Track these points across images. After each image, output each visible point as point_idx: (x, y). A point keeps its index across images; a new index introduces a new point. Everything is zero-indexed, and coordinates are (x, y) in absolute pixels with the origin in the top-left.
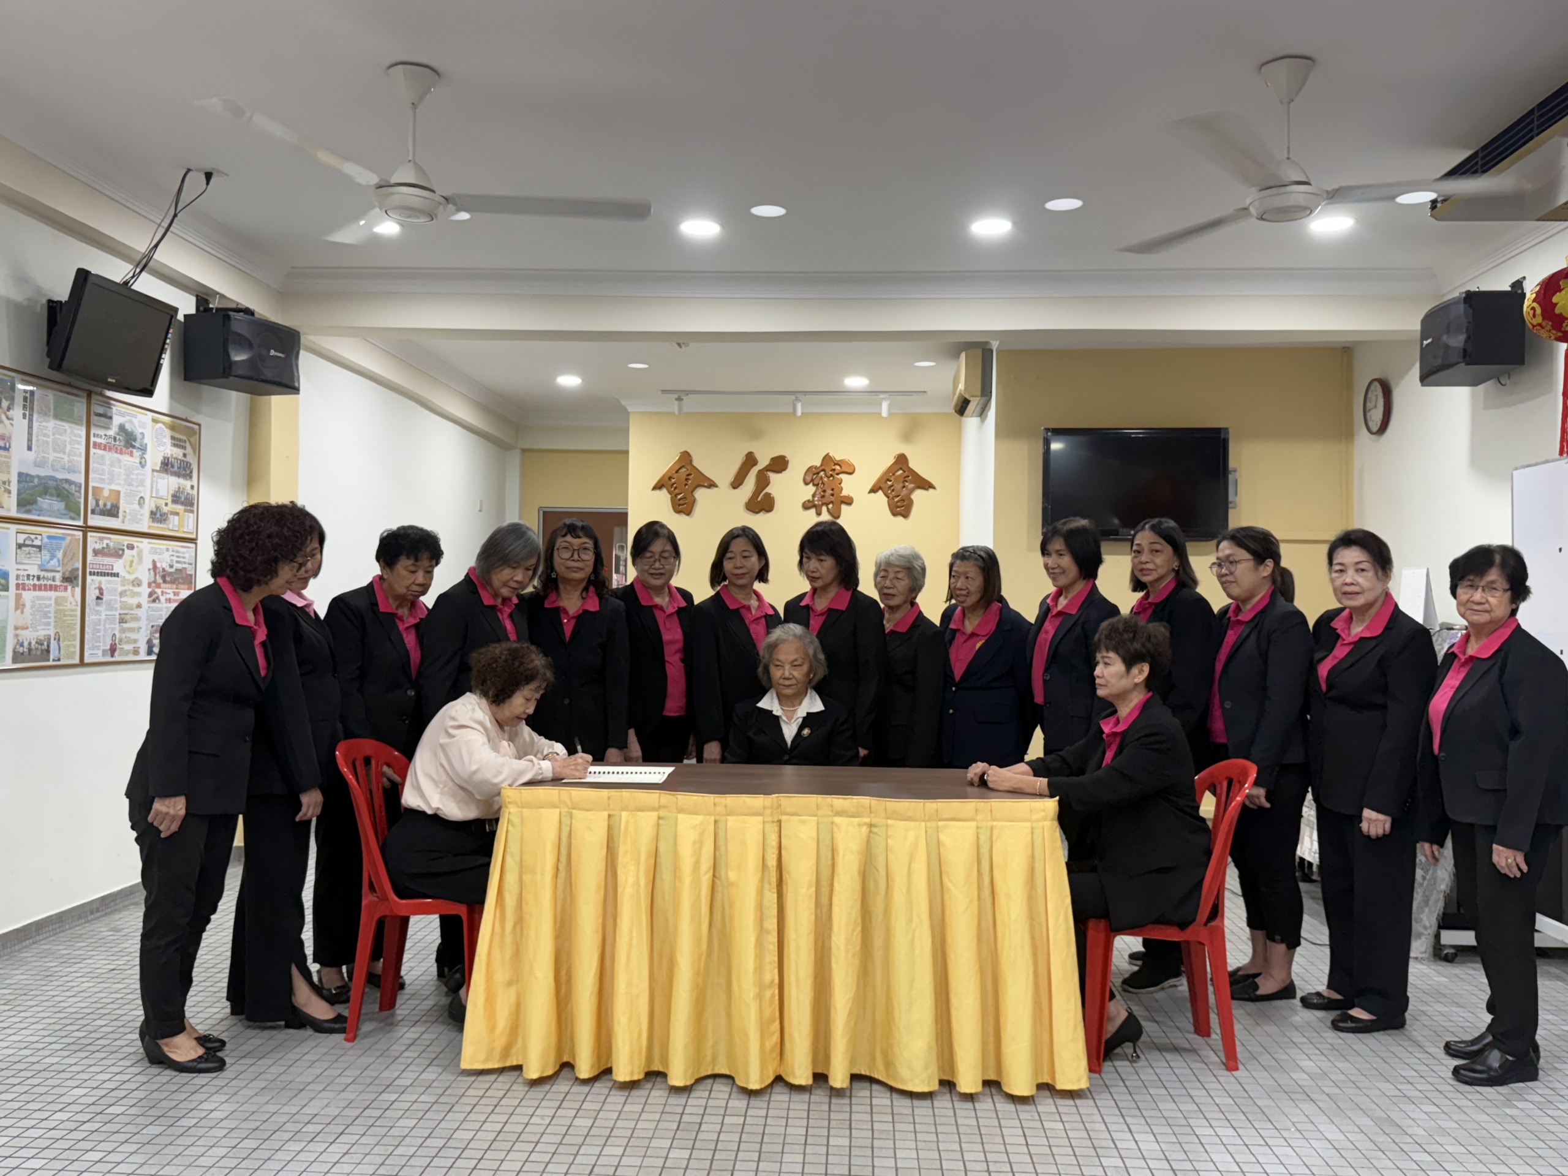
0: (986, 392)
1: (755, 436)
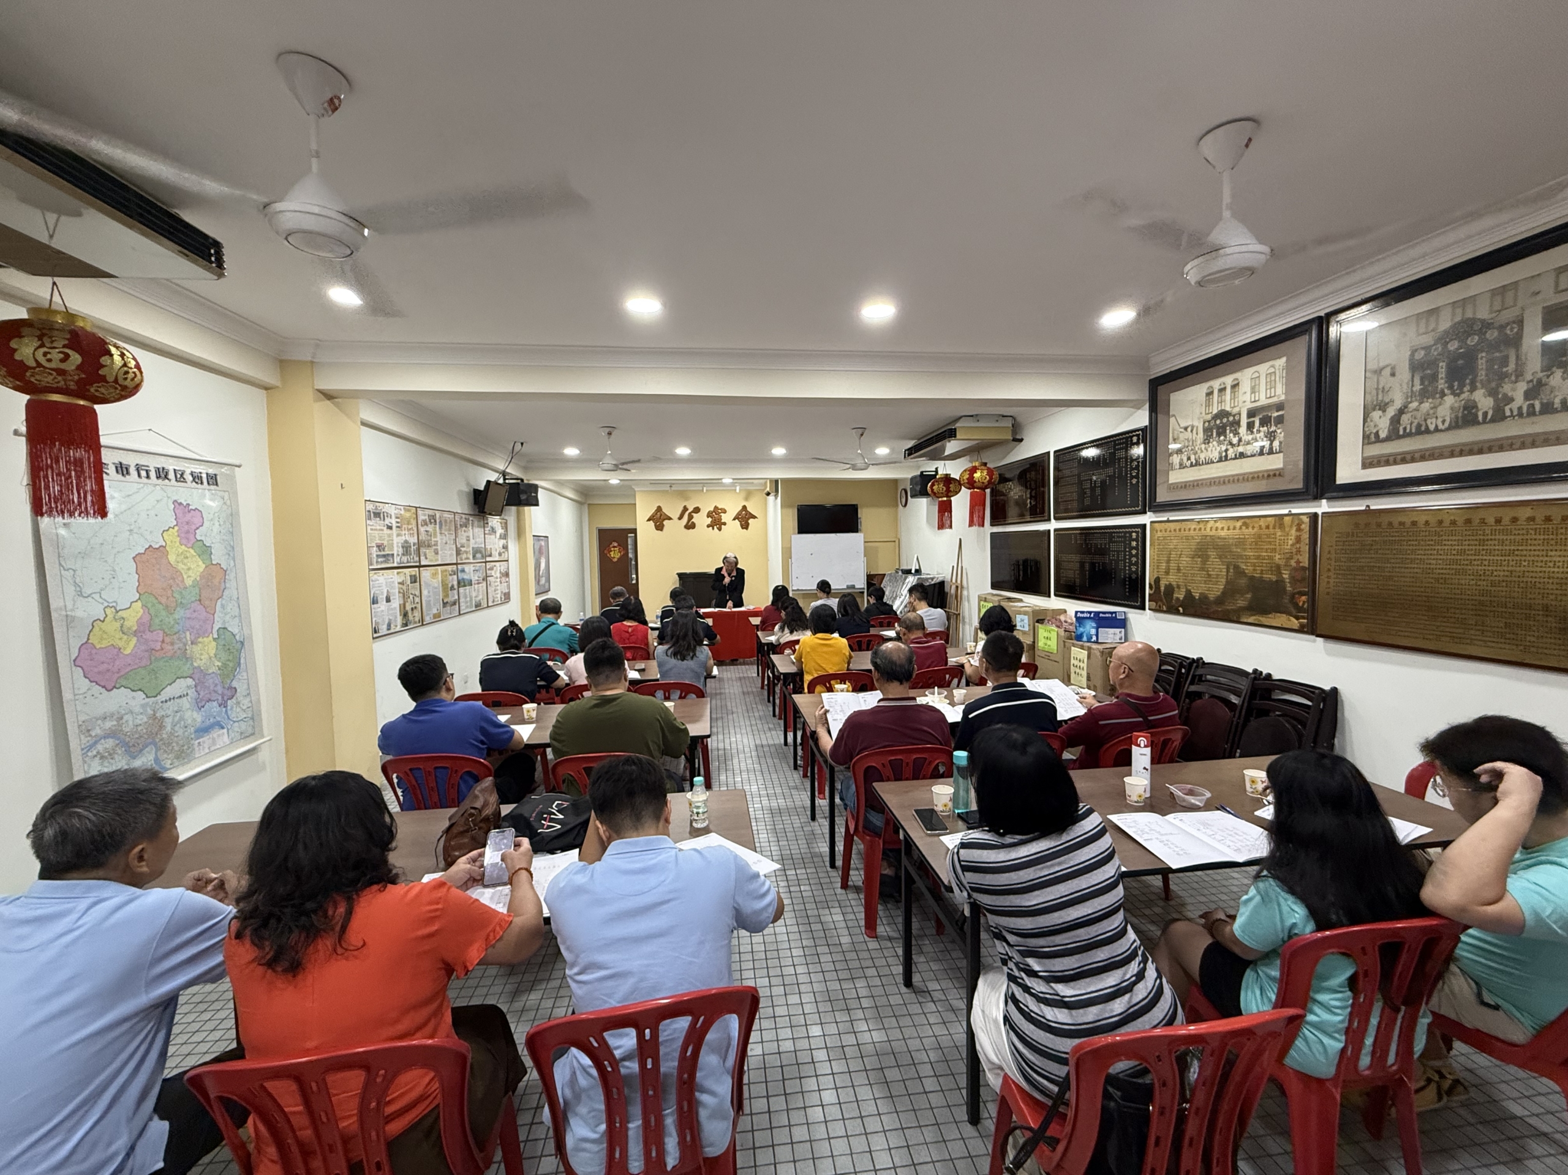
0: (777, 492)
1: (687, 499)
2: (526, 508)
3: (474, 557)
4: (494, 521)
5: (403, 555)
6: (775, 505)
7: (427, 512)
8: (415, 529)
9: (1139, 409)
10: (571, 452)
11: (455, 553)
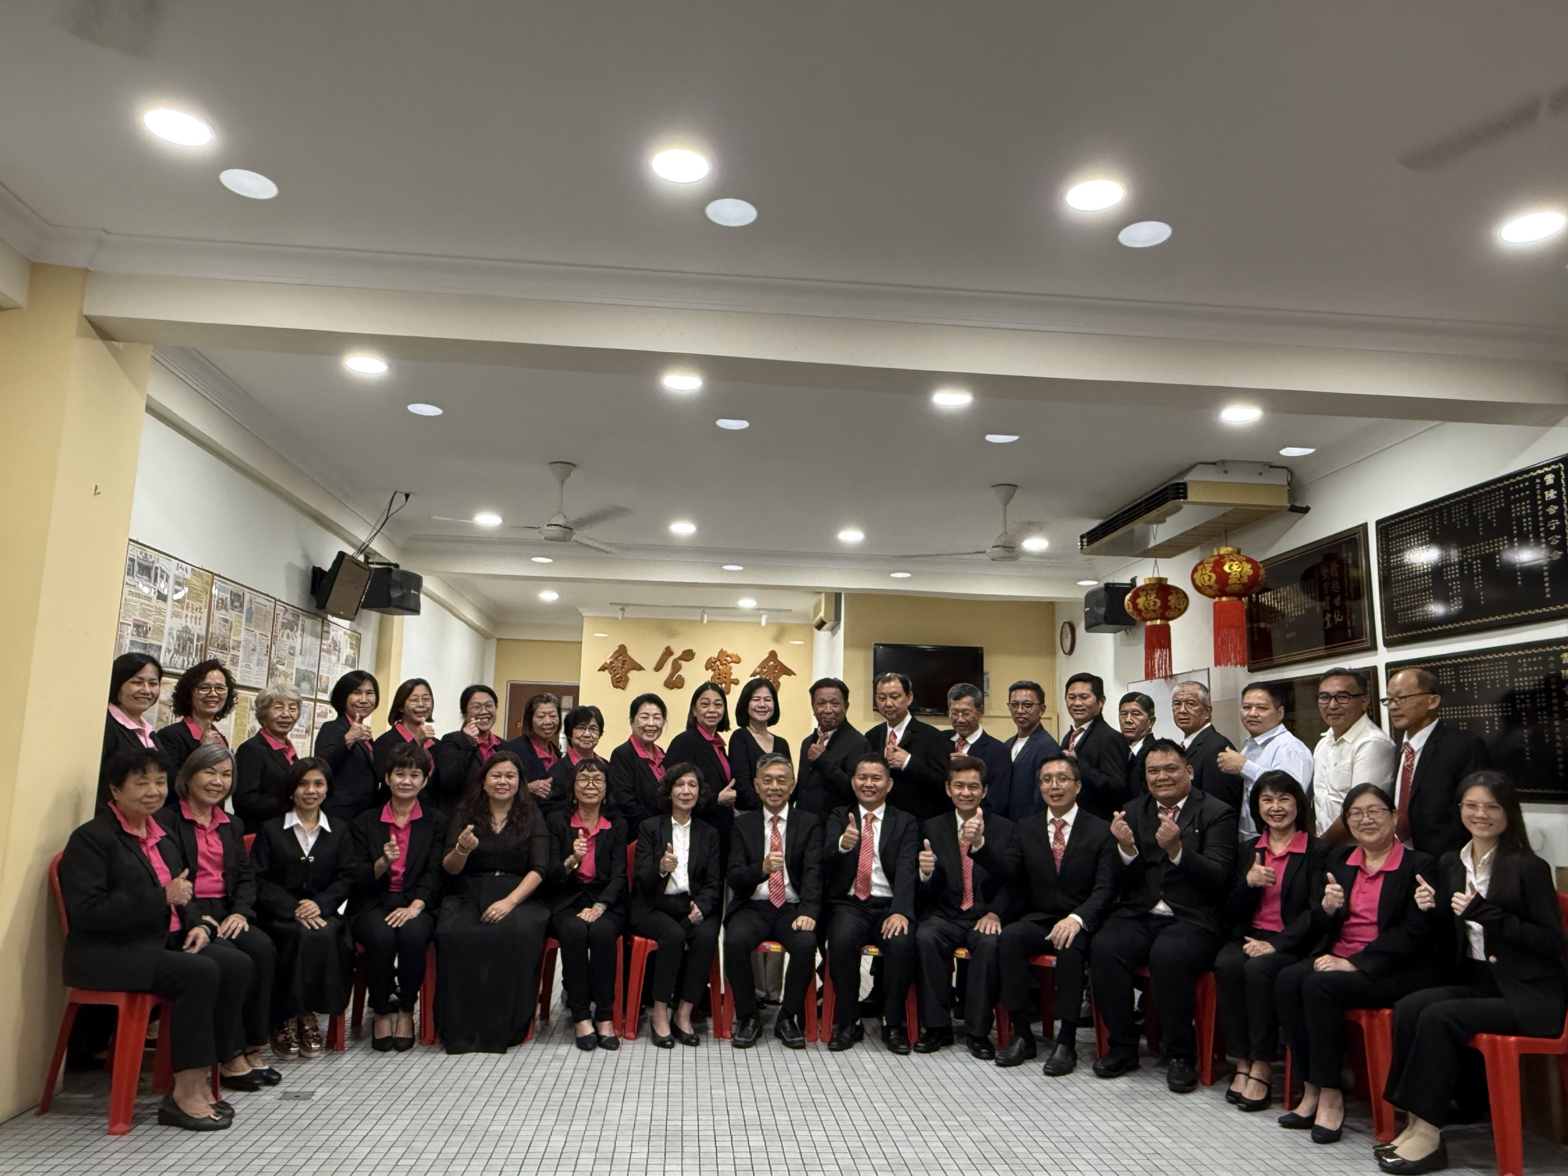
0: (837, 619)
1: (673, 634)
2: (396, 618)
3: (298, 684)
4: (340, 628)
5: (177, 652)
6: (832, 649)
7: (231, 587)
8: (205, 611)
9: (1553, 424)
10: (488, 520)
11: (266, 669)
